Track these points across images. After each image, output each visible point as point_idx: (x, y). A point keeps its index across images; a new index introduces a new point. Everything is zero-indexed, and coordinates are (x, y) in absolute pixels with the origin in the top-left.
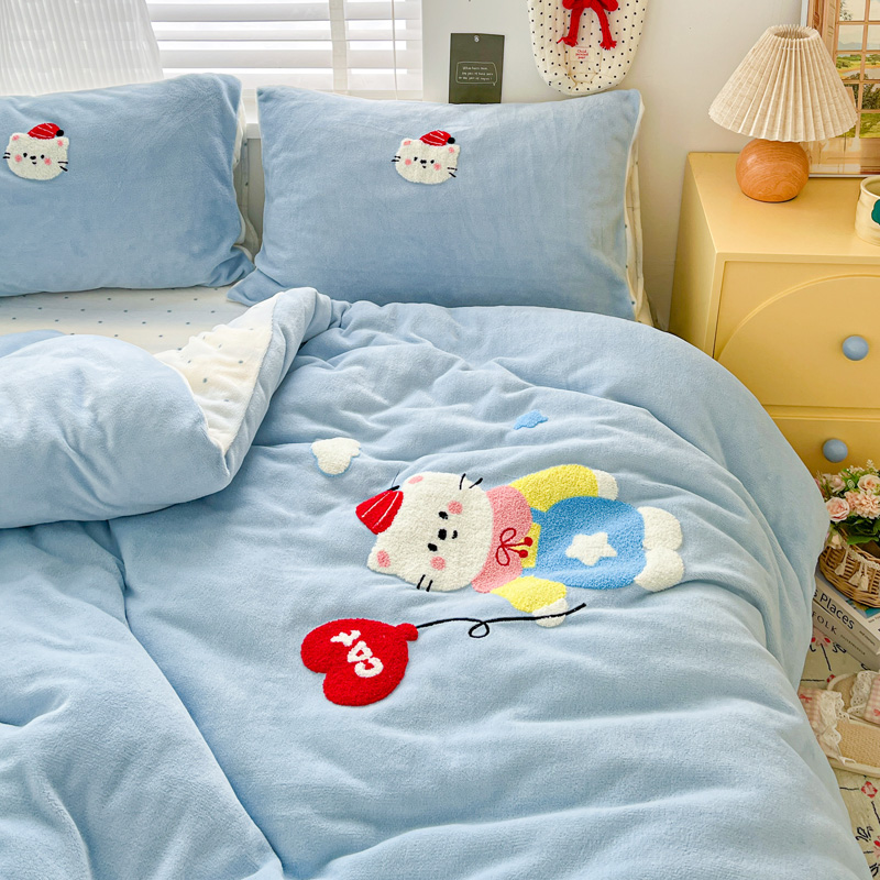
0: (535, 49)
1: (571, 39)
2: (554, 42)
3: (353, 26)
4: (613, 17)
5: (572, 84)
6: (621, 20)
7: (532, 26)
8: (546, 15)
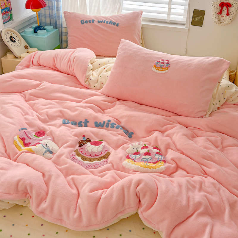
0: (212, 14)
1: (220, 13)
2: (216, 14)
3: (173, 6)
4: (230, 9)
5: (219, 23)
6: (232, 10)
7: (212, 9)
8: (215, 7)
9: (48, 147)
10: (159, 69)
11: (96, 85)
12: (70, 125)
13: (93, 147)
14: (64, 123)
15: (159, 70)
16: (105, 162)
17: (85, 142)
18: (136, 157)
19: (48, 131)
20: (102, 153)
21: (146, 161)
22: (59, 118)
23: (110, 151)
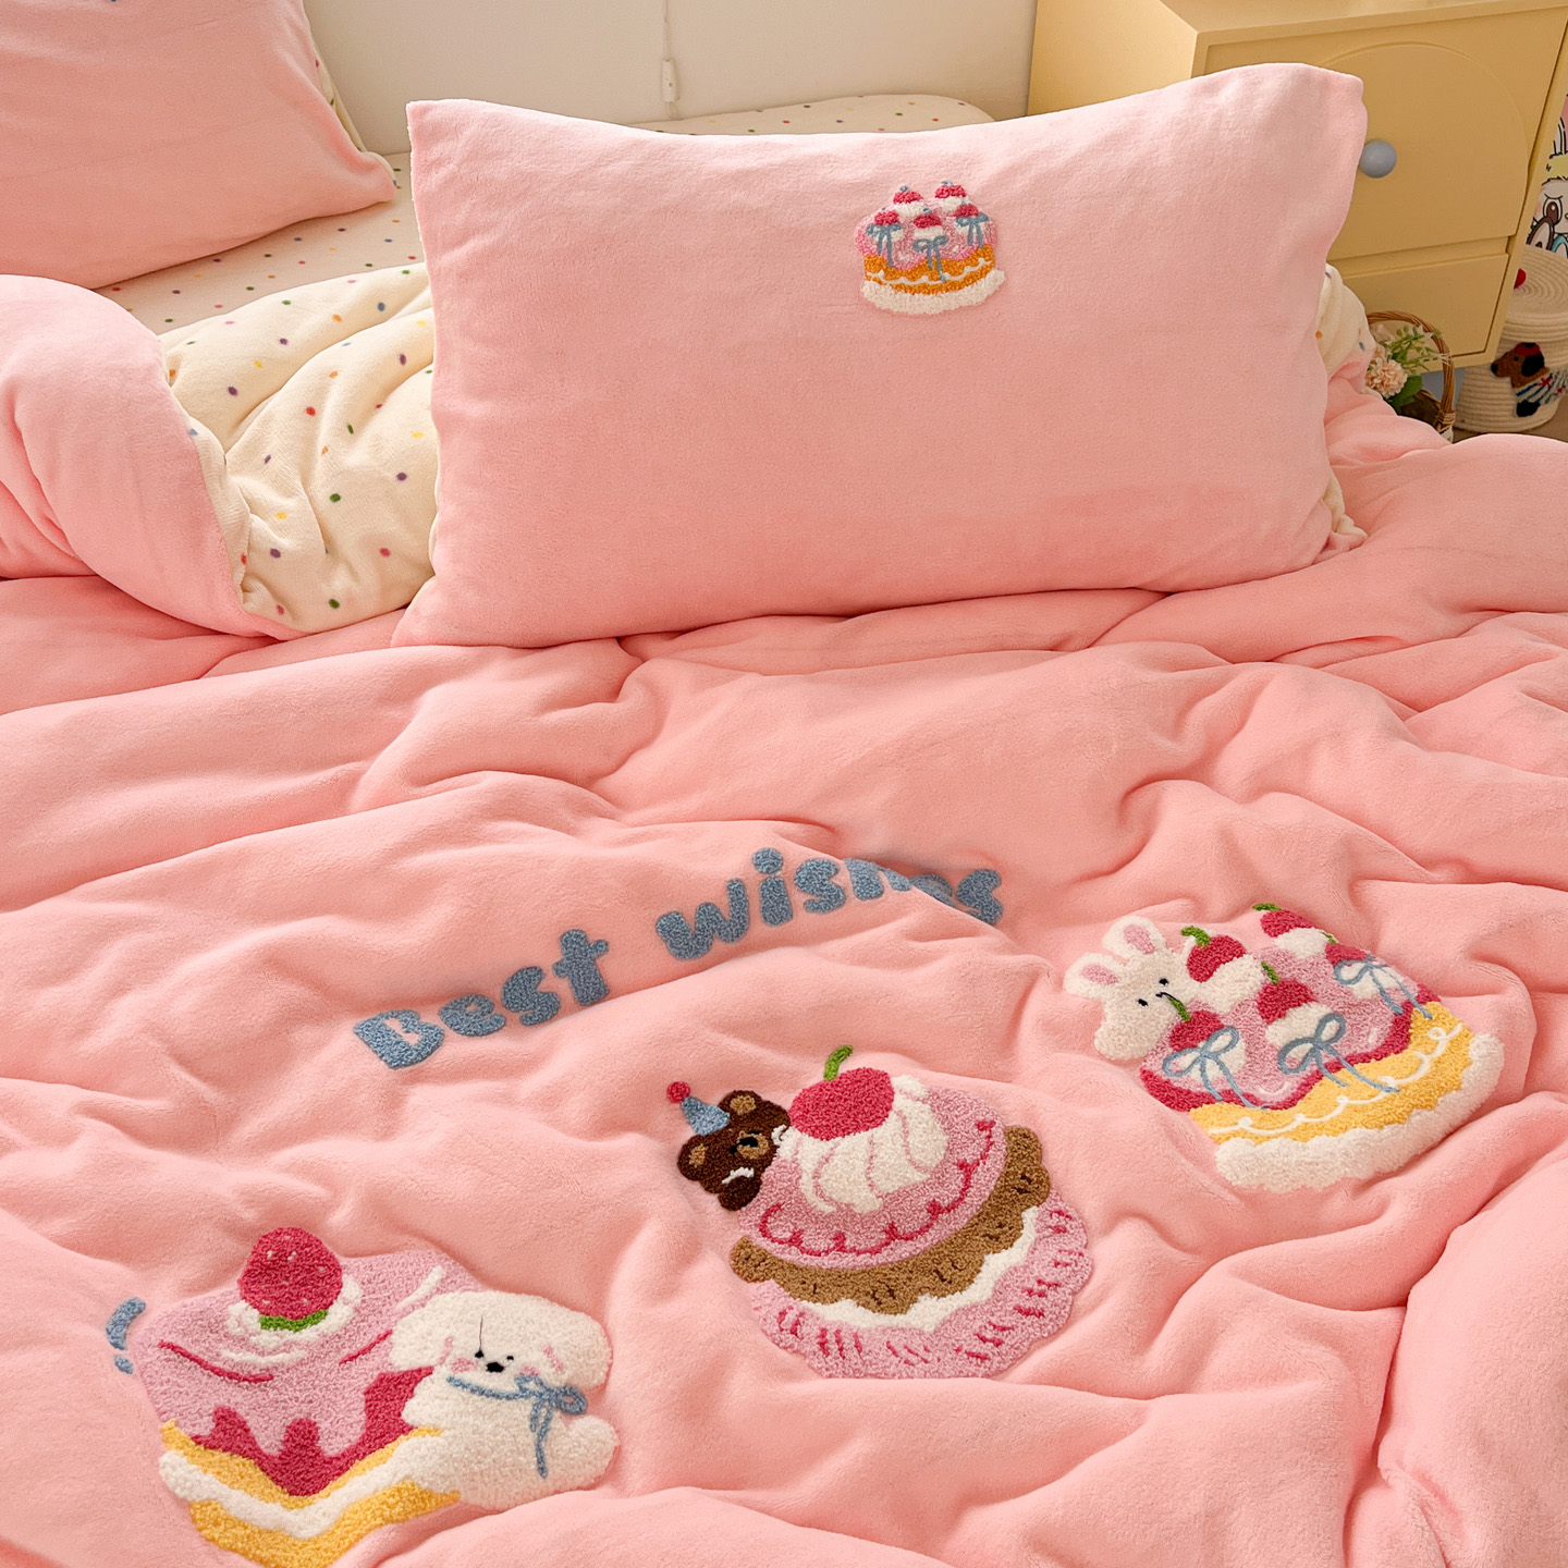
9: (511, 1369)
10: (925, 279)
11: (340, 584)
12: (458, 1048)
13: (863, 1154)
14: (409, 1062)
15: (925, 289)
16: (1059, 1230)
17: (754, 1143)
18: (1221, 1065)
19: (328, 1207)
20: (962, 1166)
21: (1326, 1061)
22: (305, 1034)
23: (1016, 1121)
